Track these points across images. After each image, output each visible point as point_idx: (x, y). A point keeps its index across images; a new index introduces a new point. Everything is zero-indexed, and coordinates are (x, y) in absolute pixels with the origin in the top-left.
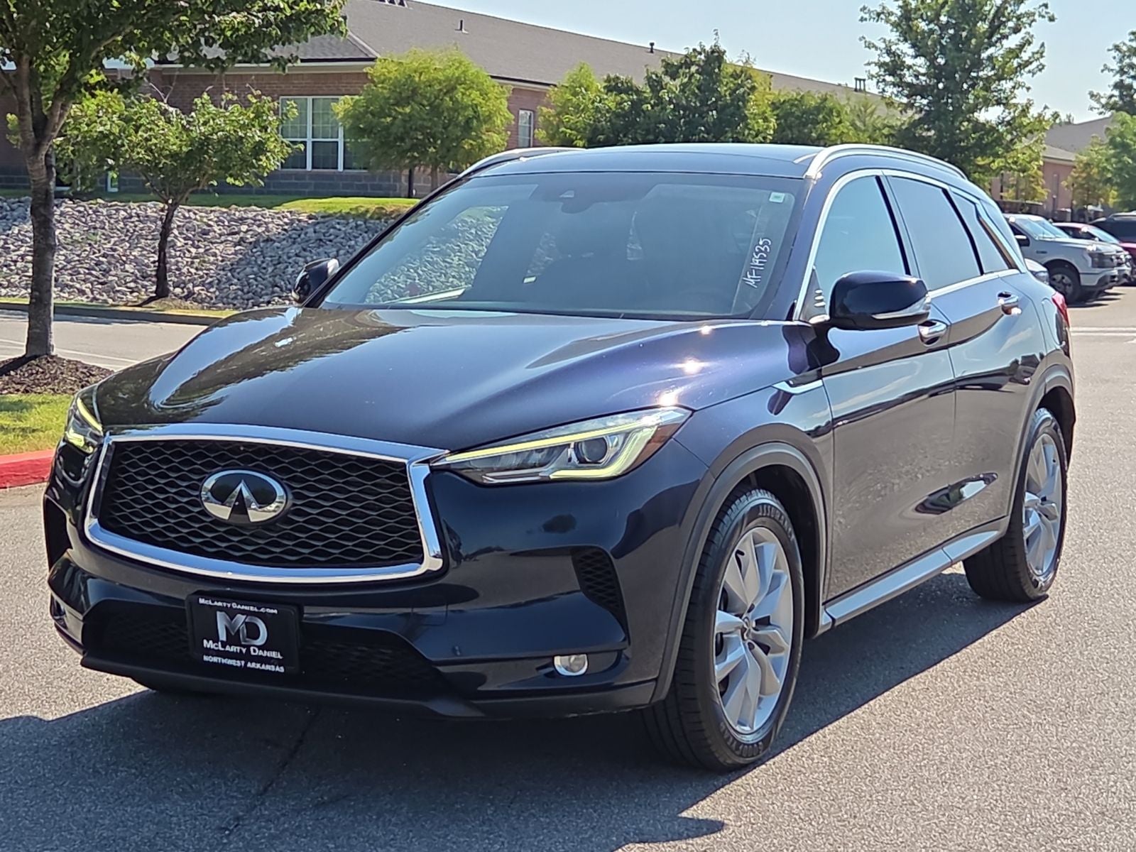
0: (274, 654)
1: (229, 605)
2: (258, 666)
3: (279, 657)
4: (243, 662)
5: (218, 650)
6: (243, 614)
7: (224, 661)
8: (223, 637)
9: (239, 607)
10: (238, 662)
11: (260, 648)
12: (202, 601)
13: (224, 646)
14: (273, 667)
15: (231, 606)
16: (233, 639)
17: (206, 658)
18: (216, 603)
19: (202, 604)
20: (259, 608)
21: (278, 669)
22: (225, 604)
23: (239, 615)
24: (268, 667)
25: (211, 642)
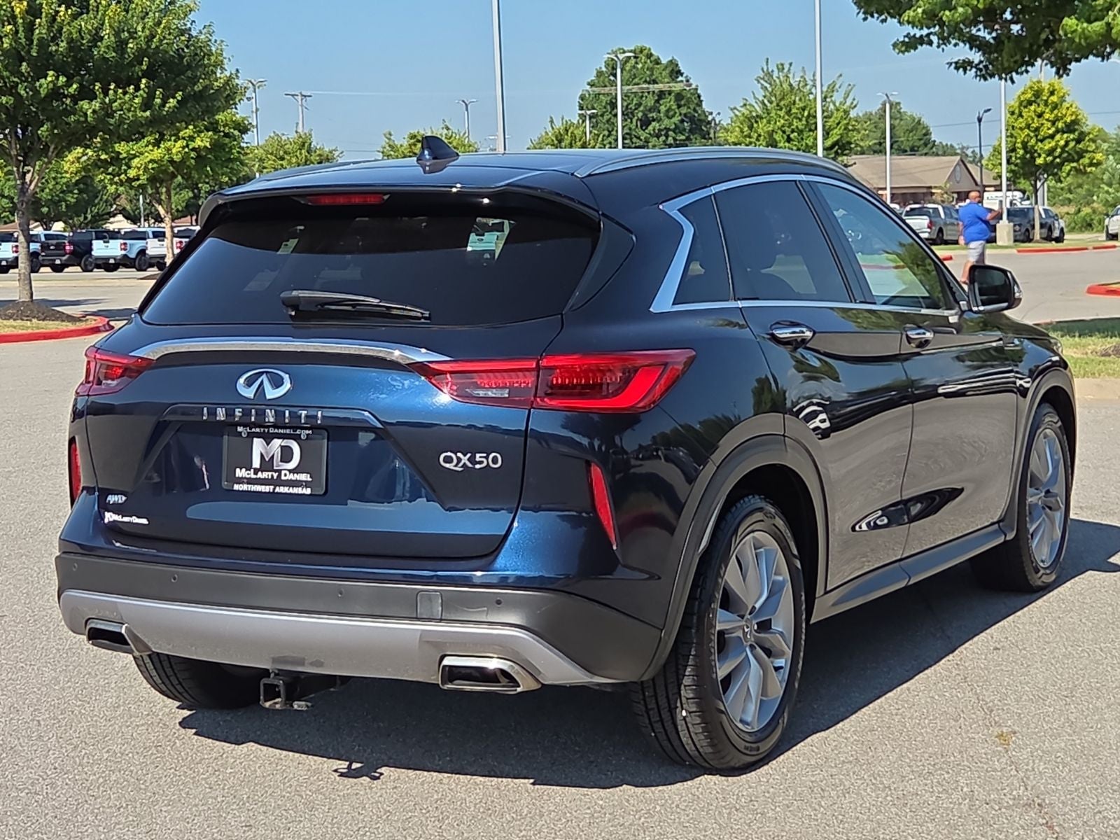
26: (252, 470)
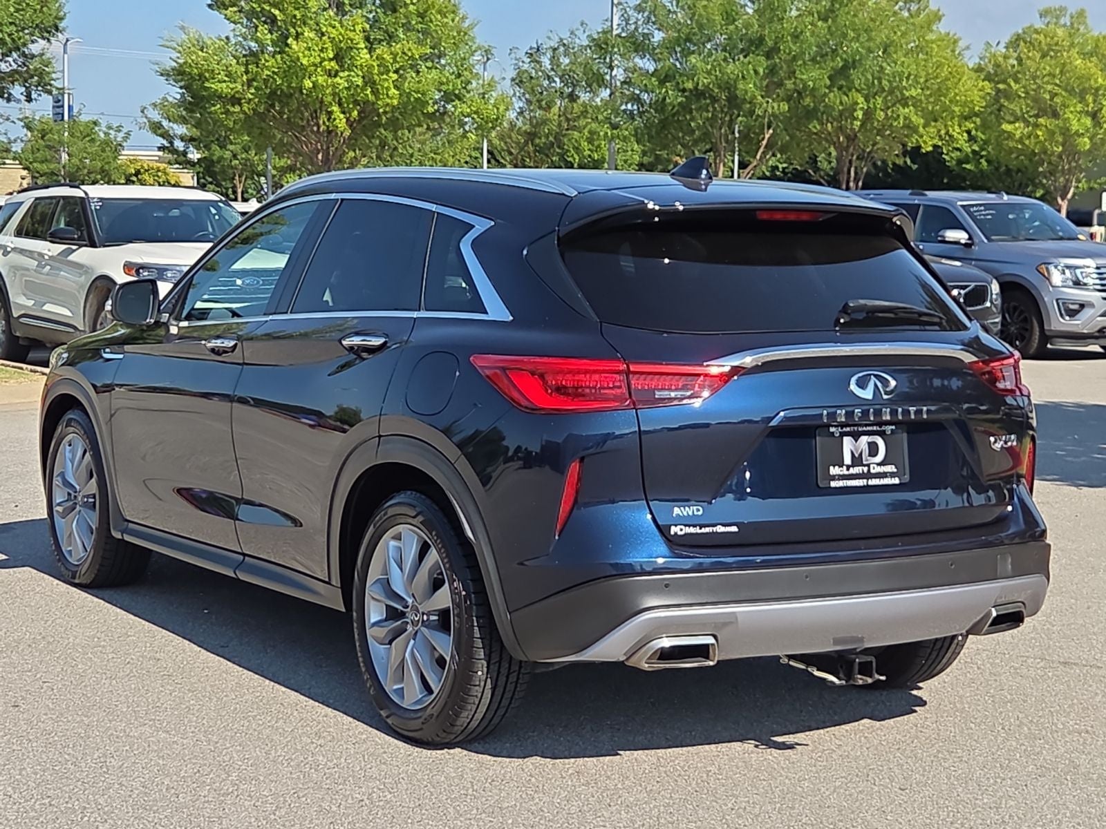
26: (845, 467)
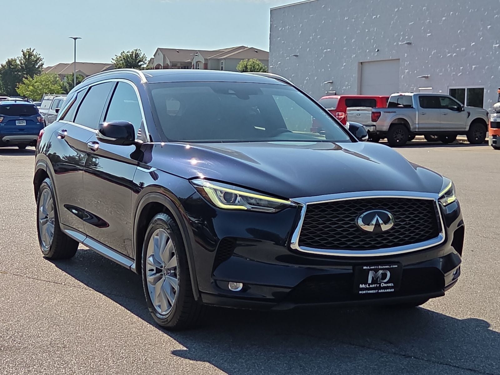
0: (390, 285)
1: (377, 267)
2: (383, 291)
3: (393, 285)
4: (377, 291)
5: (367, 288)
6: (381, 270)
7: (369, 292)
8: (370, 281)
9: (382, 267)
10: (375, 291)
11: (385, 283)
12: (365, 268)
13: (369, 285)
14: (389, 290)
15: (378, 268)
16: (374, 281)
17: (360, 292)
18: (371, 268)
19: (365, 269)
20: (390, 266)
21: (391, 290)
22: (375, 267)
23: (380, 271)
24: (388, 290)
25: (363, 285)
